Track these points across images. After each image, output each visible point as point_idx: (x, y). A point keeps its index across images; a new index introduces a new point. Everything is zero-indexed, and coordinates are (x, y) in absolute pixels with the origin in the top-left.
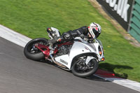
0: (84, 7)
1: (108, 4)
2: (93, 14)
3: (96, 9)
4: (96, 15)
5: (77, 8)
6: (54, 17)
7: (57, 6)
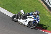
0: (40, 7)
1: (49, 6)
2: (43, 9)
3: (44, 7)
4: (45, 10)
5: (38, 7)
6: (30, 10)
7: (31, 6)
